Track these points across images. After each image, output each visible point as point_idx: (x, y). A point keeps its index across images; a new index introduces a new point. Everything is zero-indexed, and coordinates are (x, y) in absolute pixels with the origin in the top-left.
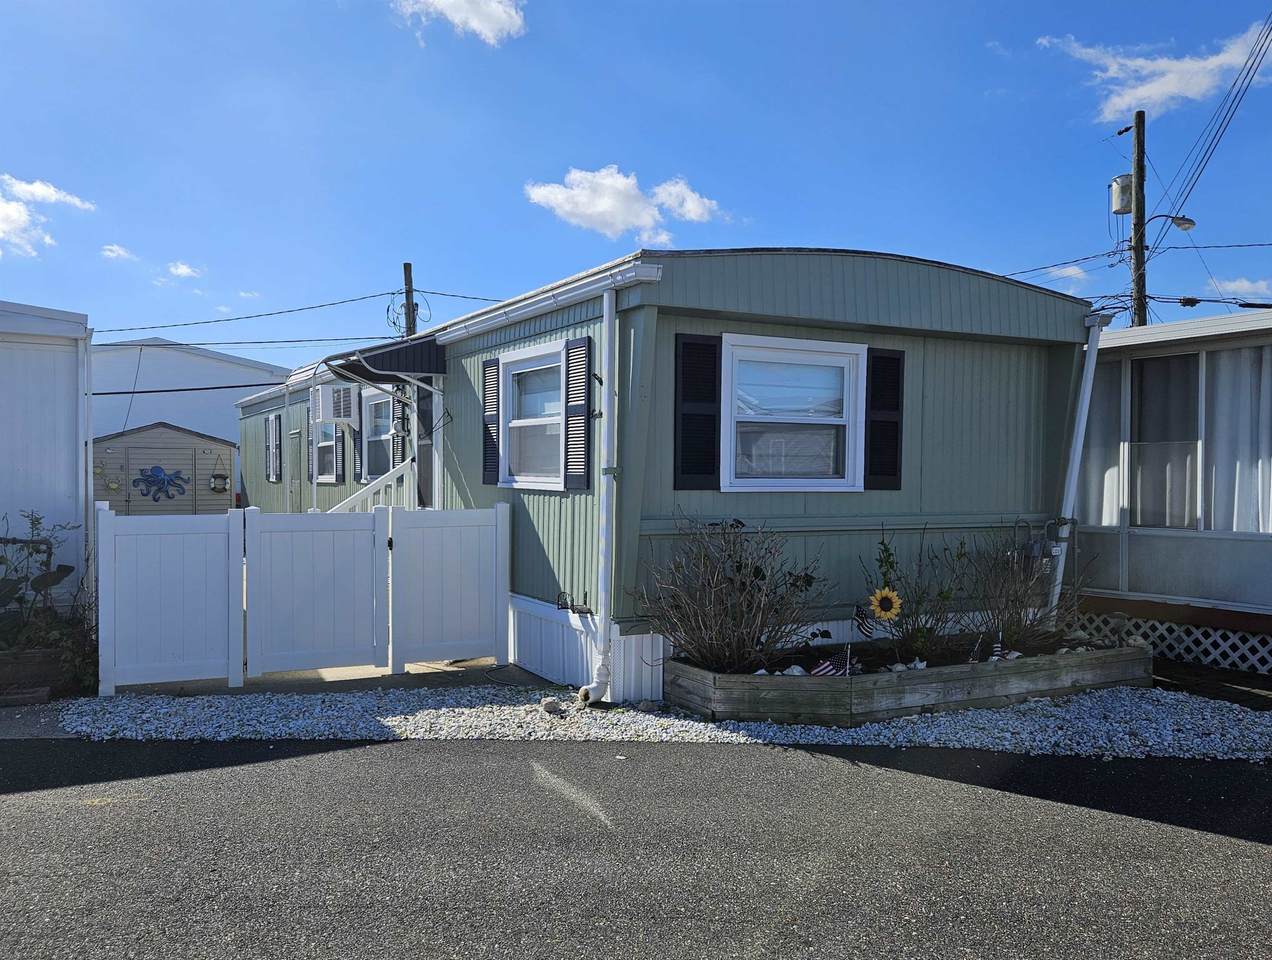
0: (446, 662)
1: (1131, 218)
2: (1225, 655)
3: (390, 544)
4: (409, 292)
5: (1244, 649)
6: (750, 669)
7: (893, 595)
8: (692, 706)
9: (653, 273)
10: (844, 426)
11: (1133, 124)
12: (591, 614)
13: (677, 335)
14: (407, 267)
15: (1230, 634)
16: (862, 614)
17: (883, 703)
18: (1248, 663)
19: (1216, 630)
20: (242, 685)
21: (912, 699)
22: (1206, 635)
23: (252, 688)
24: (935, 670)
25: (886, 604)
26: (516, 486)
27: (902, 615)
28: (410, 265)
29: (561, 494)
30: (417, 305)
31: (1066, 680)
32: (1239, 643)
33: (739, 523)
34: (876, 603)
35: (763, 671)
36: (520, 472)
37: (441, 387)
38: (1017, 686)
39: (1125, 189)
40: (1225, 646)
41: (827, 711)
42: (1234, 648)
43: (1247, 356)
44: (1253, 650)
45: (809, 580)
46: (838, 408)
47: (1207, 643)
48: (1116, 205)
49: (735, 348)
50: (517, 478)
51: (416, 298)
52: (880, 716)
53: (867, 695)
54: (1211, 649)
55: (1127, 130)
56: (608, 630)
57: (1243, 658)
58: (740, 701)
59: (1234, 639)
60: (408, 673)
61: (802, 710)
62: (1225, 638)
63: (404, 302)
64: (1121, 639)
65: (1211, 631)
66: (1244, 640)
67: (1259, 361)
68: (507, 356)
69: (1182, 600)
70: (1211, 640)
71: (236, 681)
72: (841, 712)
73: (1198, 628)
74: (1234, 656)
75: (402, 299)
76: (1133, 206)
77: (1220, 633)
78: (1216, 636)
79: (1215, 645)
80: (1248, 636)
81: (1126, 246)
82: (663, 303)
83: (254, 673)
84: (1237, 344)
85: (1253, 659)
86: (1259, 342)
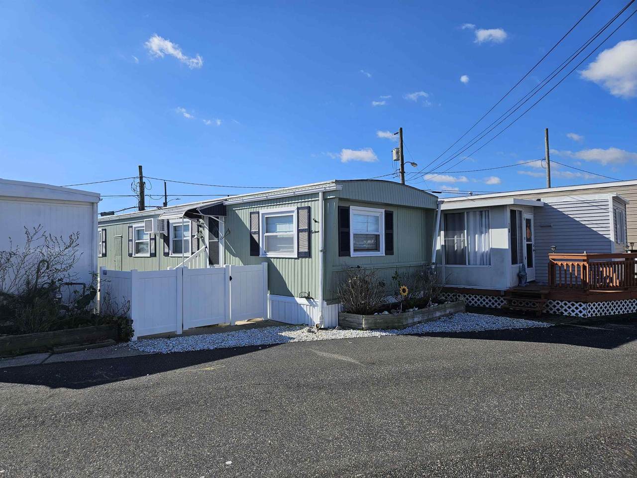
0: (246, 320)
1: (400, 162)
2: (476, 302)
3: (231, 278)
4: (141, 178)
5: (481, 300)
6: (372, 313)
7: (406, 288)
8: (353, 326)
9: (340, 187)
10: (379, 235)
11: (399, 131)
12: (313, 299)
13: (338, 206)
14: (140, 167)
15: (477, 296)
16: (397, 294)
17: (410, 321)
18: (477, 304)
19: (473, 295)
20: (181, 333)
21: (416, 320)
22: (470, 297)
23: (186, 334)
24: (420, 310)
25: (404, 291)
26: (268, 256)
27: (409, 293)
28: (141, 166)
29: (295, 259)
30: (145, 183)
31: (448, 312)
32: (480, 299)
33: (359, 267)
34: (401, 290)
35: (376, 313)
36: (268, 251)
37: (224, 220)
38: (438, 314)
39: (397, 153)
40: (476, 300)
41: (396, 325)
42: (478, 300)
43: (478, 213)
44: (484, 300)
45: (384, 284)
46: (377, 230)
47: (470, 299)
48: (395, 158)
49: (354, 211)
50: (267, 253)
51: (144, 180)
52: (409, 325)
53: (406, 319)
54: (472, 301)
55: (397, 133)
56: (322, 304)
57: (481, 303)
58: (371, 323)
59: (478, 297)
60: (237, 325)
61: (390, 325)
62: (476, 297)
63: (139, 181)
64: (456, 298)
65: (471, 296)
66: (481, 297)
67: (481, 215)
68: (263, 211)
69: (462, 286)
70: (471, 298)
71: (180, 332)
72: (400, 324)
73: (467, 294)
74: (479, 303)
75: (138, 180)
76: (400, 158)
77: (474, 296)
78: (473, 297)
79: (473, 299)
80: (483, 296)
81: (398, 171)
82: (341, 197)
83: (186, 328)
84: (475, 210)
85: (484, 303)
86: (481, 210)
